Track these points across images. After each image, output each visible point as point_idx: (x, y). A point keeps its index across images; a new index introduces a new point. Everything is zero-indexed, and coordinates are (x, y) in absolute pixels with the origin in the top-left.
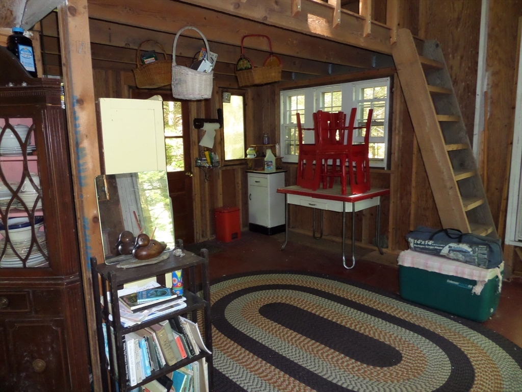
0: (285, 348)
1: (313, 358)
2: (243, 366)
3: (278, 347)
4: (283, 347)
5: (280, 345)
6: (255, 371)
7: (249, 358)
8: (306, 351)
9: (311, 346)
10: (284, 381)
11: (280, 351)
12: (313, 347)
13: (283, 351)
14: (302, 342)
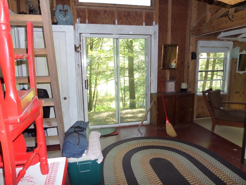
0: (204, 179)
1: (191, 170)
2: (230, 178)
3: (208, 181)
4: (205, 180)
5: (207, 182)
6: (223, 174)
7: (226, 180)
8: (193, 174)
9: (189, 176)
10: (209, 166)
11: (207, 178)
12: (188, 175)
13: (206, 178)
14: (192, 179)
